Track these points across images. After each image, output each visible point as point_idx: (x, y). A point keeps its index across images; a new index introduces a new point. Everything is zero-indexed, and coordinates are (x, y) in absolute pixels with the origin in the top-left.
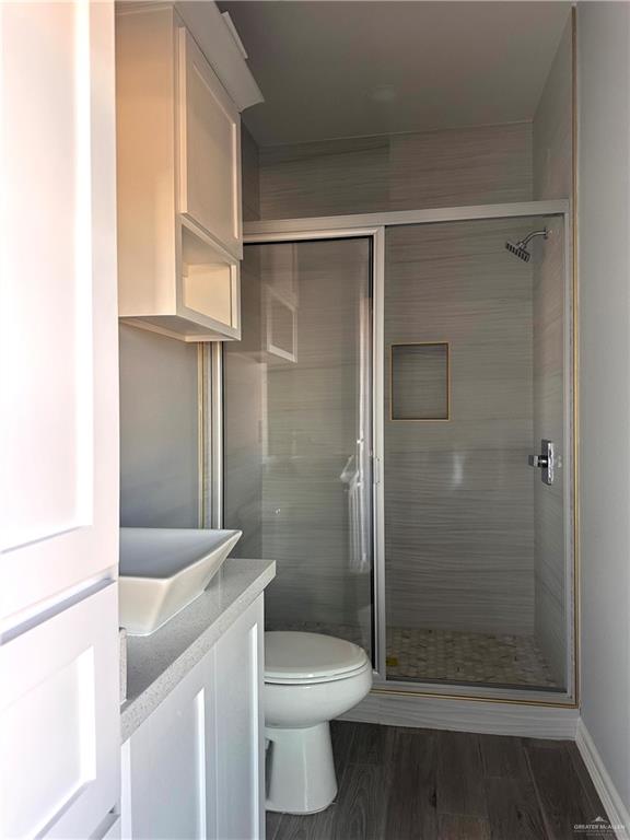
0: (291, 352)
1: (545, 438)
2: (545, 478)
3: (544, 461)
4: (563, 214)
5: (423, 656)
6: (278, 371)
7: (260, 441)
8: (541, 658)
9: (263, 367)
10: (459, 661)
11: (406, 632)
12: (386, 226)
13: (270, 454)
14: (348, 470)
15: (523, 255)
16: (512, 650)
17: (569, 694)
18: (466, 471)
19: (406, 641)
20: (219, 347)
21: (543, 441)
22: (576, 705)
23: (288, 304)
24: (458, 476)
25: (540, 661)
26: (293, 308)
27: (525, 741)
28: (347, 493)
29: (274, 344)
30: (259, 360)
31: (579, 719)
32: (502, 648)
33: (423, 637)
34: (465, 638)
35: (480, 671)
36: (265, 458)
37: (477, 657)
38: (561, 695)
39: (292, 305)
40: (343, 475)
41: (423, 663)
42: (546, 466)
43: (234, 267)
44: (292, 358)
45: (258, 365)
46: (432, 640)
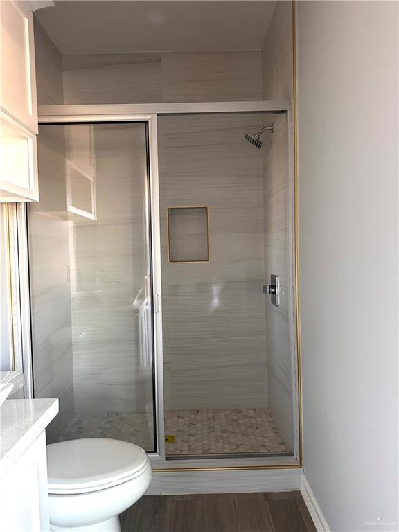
0: (91, 213)
1: (274, 274)
2: (274, 302)
3: (273, 290)
4: (287, 111)
5: (192, 431)
6: (82, 227)
7: (69, 280)
8: (274, 426)
9: (70, 223)
10: (218, 434)
11: (181, 414)
12: (158, 114)
13: (77, 290)
14: (139, 297)
15: (258, 144)
16: (254, 421)
17: (295, 457)
18: (221, 298)
19: (181, 420)
20: (23, 207)
21: (272, 275)
22: (300, 466)
23: (86, 175)
24: (216, 302)
25: (273, 428)
26: (91, 179)
27: (267, 495)
28: (138, 316)
29: (73, 205)
30: (65, 218)
31: (303, 475)
32: (247, 420)
33: (193, 416)
34: (222, 414)
35: (233, 440)
36: (74, 292)
37: (230, 428)
38: (289, 458)
39: (90, 176)
40: (136, 302)
41: (193, 438)
42: (274, 293)
43: (30, 140)
44: (92, 217)
45: (65, 222)
46: (199, 418)
